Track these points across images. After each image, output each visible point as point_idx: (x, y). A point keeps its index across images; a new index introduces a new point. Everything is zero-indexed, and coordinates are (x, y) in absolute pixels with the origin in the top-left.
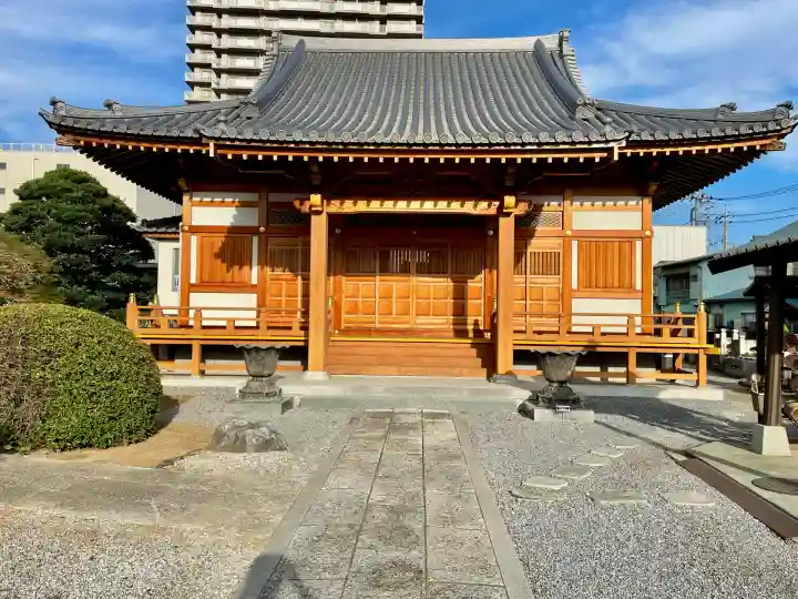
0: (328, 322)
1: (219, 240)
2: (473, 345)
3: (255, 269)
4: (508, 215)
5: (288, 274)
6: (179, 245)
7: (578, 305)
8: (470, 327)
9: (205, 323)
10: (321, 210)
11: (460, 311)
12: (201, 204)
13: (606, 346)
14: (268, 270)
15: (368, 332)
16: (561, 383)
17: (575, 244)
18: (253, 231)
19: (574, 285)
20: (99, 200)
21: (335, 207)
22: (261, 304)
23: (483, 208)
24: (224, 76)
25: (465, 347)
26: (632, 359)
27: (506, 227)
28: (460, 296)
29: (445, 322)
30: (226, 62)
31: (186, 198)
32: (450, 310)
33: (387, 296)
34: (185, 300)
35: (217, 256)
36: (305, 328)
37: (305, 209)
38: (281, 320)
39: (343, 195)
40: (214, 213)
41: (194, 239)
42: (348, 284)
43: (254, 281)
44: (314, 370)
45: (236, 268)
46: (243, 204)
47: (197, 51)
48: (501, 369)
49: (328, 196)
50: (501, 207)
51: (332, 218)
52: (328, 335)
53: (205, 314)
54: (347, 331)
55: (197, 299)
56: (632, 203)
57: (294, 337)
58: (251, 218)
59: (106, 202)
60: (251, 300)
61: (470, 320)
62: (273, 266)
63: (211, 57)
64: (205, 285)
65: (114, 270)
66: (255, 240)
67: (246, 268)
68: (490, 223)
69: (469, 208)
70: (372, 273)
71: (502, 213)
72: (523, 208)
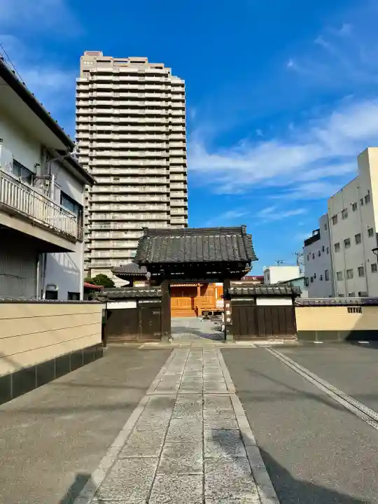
11: (193, 304)
16: (206, 316)
17: (216, 289)
19: (216, 298)
24: (94, 195)
27: (199, 289)
28: (193, 301)
29: (190, 306)
30: (95, 189)
31: (134, 282)
32: (190, 304)
68: (196, 288)
69: (192, 285)
71: (198, 286)
72: (202, 285)
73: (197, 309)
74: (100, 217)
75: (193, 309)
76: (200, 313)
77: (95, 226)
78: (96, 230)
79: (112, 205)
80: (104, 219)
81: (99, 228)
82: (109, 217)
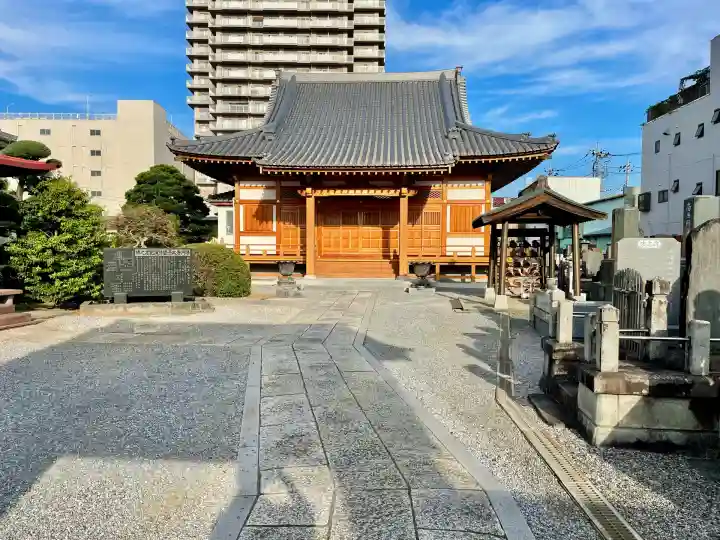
0: (315, 251)
1: (255, 208)
2: (390, 262)
3: (275, 223)
4: (404, 197)
5: (292, 226)
6: (232, 209)
7: (450, 241)
8: (392, 254)
9: (251, 252)
10: (311, 196)
11: (386, 245)
12: (245, 187)
13: (460, 262)
14: (282, 224)
15: (337, 256)
16: (422, 277)
17: (449, 208)
18: (273, 202)
19: (448, 230)
20: (183, 184)
21: (318, 193)
22: (279, 241)
23: (392, 193)
24: (218, 51)
25: (387, 264)
26: (473, 270)
27: (404, 204)
28: (386, 236)
29: (379, 251)
30: (220, 39)
31: (236, 185)
32: (380, 245)
33: (346, 238)
34: (238, 240)
35: (254, 216)
36: (304, 254)
37: (303, 194)
38: (290, 251)
39: (322, 188)
40: (252, 193)
41: (242, 207)
42: (325, 230)
43: (274, 229)
44: (310, 274)
45: (265, 223)
46: (267, 188)
47: (195, 29)
48: (401, 273)
49: (315, 188)
50: (400, 193)
51: (317, 198)
52: (316, 258)
53: (251, 247)
54: (325, 256)
55: (244, 240)
56: (480, 184)
57: (298, 259)
58: (272, 195)
59: (186, 184)
60: (272, 240)
61: (392, 250)
62: (284, 221)
63: (206, 34)
64: (249, 232)
65: (189, 222)
66: (275, 207)
67: (270, 222)
68: (395, 201)
70: (338, 224)
71: (401, 196)
72: (412, 193)
73: (396, 257)
74: (231, 90)
75: (386, 257)
76: (404, 268)
77: (222, 107)
78: (225, 115)
79: (250, 69)
80: (236, 94)
81: (230, 111)
82: (245, 91)
